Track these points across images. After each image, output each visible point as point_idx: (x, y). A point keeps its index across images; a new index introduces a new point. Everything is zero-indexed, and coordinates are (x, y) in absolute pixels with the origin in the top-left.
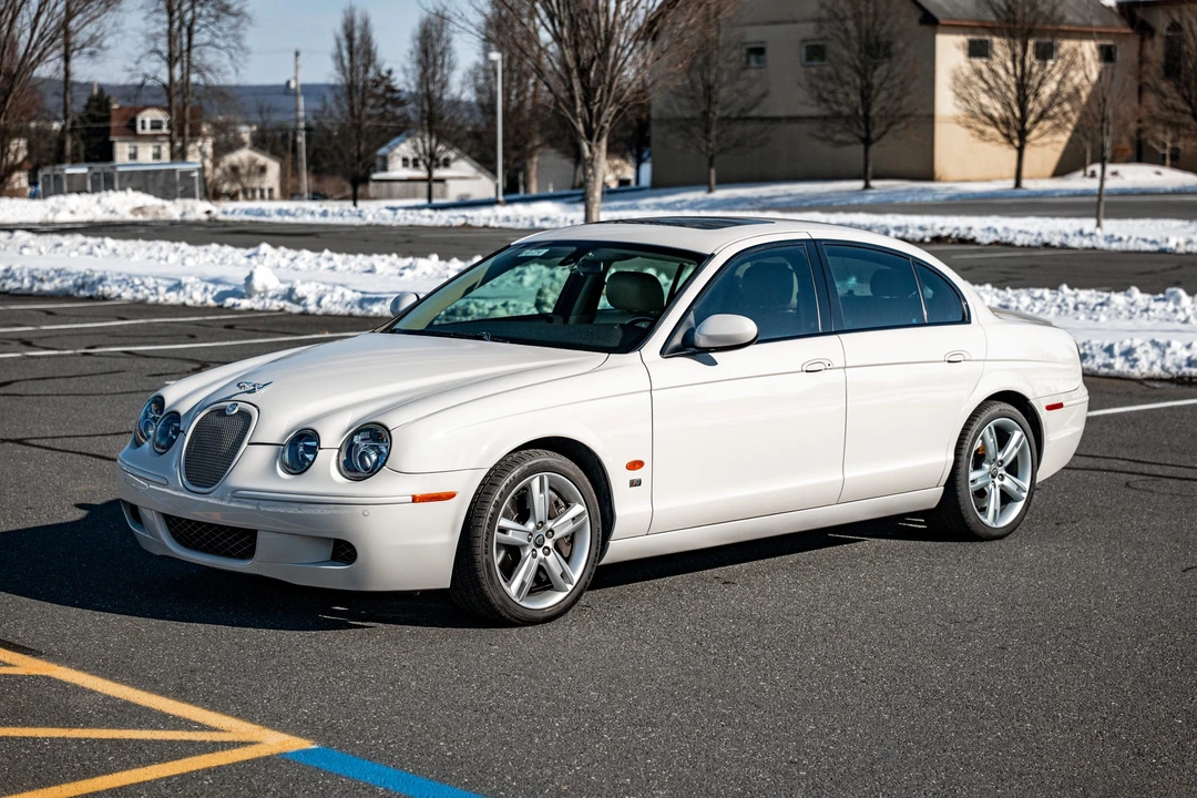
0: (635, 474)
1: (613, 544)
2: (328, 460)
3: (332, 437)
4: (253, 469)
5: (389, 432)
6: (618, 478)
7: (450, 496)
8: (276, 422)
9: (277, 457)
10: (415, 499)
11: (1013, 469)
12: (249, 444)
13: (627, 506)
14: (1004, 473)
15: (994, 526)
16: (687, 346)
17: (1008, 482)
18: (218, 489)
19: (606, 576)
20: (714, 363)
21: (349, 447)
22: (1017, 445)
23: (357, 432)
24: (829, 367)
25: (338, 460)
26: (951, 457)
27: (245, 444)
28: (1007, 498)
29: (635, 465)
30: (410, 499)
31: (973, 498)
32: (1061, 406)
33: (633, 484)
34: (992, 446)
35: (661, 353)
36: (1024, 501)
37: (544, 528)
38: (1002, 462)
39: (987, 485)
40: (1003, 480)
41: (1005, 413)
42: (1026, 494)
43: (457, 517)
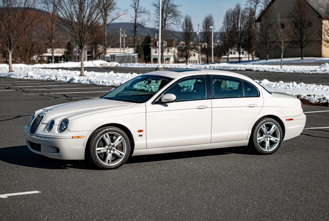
0: (141, 133)
1: (135, 151)
2: (56, 128)
3: (57, 123)
4: (41, 130)
5: (68, 121)
6: (135, 134)
7: (83, 137)
8: (47, 119)
9: (46, 128)
11: (274, 135)
12: (42, 124)
13: (138, 142)
14: (271, 136)
15: (268, 151)
16: (159, 102)
17: (273, 139)
18: (34, 134)
19: (132, 159)
20: (167, 106)
21: (61, 125)
22: (274, 128)
23: (63, 121)
24: (206, 108)
25: (58, 128)
26: (250, 132)
27: (40, 124)
28: (272, 143)
29: (141, 131)
30: (72, 137)
31: (259, 143)
32: (292, 119)
33: (140, 136)
34: (265, 130)
35: (152, 103)
36: (278, 143)
37: (112, 145)
38: (270, 134)
39: (265, 140)
40: (270, 138)
41: (270, 121)
42: (279, 142)
43: (85, 142)
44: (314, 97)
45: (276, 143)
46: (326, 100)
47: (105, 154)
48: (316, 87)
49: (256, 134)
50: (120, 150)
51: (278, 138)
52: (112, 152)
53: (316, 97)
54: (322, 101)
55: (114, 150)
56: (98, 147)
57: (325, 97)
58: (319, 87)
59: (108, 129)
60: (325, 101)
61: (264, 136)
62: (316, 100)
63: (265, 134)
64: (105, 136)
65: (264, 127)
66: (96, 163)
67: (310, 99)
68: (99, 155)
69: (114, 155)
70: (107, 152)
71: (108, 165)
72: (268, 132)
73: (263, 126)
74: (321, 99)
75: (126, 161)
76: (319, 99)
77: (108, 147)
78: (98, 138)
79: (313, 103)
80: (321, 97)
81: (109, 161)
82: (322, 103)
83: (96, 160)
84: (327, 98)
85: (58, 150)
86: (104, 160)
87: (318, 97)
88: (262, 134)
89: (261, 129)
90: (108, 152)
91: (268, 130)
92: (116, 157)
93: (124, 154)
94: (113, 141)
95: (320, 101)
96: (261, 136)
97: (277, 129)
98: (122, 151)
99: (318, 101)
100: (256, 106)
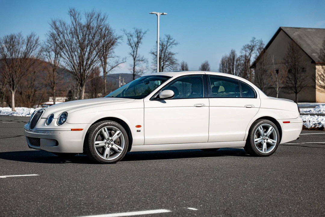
0: (139, 129)
1: (133, 146)
2: (55, 121)
3: (57, 116)
4: (41, 124)
5: (67, 114)
6: (133, 130)
7: (82, 130)
8: (47, 113)
9: (45, 121)
10: (72, 130)
11: (271, 136)
12: (41, 118)
13: (136, 137)
14: (268, 138)
15: (265, 153)
16: (157, 98)
17: (270, 141)
18: (34, 129)
20: (165, 102)
21: (60, 118)
22: (271, 130)
23: (62, 115)
24: (204, 106)
25: (57, 121)
26: (247, 133)
28: (269, 145)
29: (139, 126)
30: (71, 130)
31: (256, 145)
32: (289, 122)
33: (138, 131)
34: (262, 131)
35: (150, 100)
36: (275, 146)
37: (110, 139)
38: (267, 135)
39: (262, 142)
40: (267, 140)
41: (267, 123)
42: (276, 144)
43: (83, 135)
44: (310, 123)
45: (273, 146)
46: (322, 125)
47: (103, 148)
48: (311, 117)
49: (253, 135)
50: (118, 145)
51: (275, 140)
52: (110, 146)
53: (311, 122)
54: (317, 126)
55: (112, 145)
56: (96, 140)
57: (320, 122)
58: (314, 117)
59: (106, 123)
60: (320, 126)
61: (262, 137)
62: (311, 125)
63: (262, 136)
64: (103, 129)
65: (261, 129)
66: (94, 157)
67: (306, 124)
68: (97, 148)
69: (112, 149)
70: (105, 146)
71: (106, 159)
72: (265, 134)
73: (260, 127)
74: (316, 124)
75: (124, 156)
76: (314, 124)
77: (106, 141)
78: (97, 131)
79: (309, 128)
80: (317, 123)
81: (107, 155)
82: (318, 127)
83: (94, 153)
84: (322, 123)
85: (57, 143)
86: (102, 154)
87: (314, 123)
88: (259, 135)
89: (258, 131)
90: (107, 146)
91: (265, 132)
92: (114, 152)
93: (122, 149)
94: (111, 135)
95: (316, 126)
96: (259, 137)
97: (274, 131)
98: (120, 146)
99: (313, 126)
100: (253, 106)
